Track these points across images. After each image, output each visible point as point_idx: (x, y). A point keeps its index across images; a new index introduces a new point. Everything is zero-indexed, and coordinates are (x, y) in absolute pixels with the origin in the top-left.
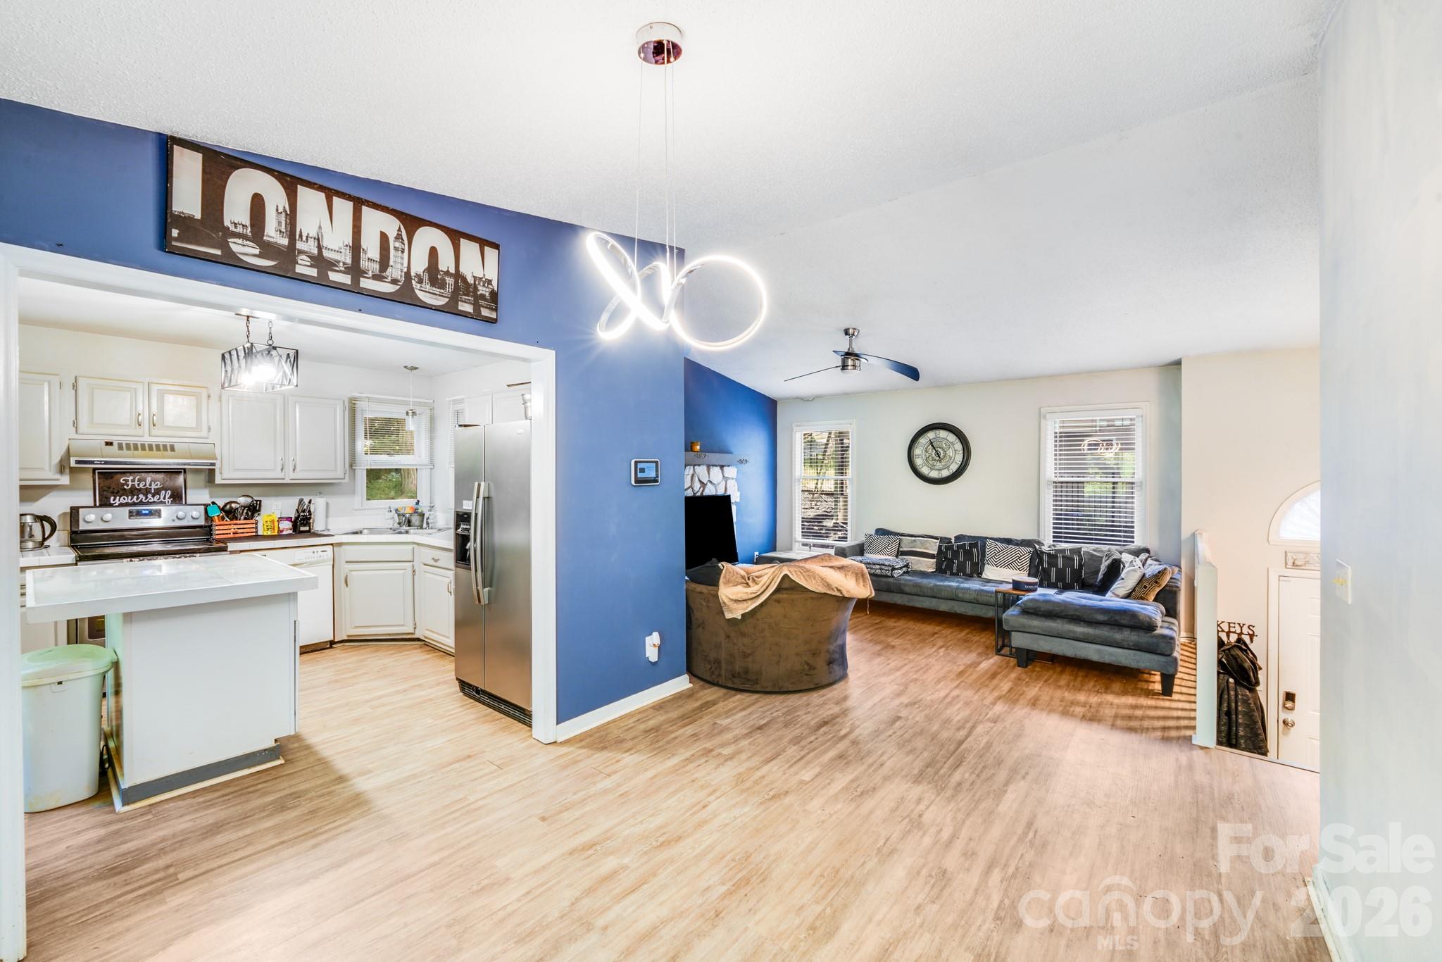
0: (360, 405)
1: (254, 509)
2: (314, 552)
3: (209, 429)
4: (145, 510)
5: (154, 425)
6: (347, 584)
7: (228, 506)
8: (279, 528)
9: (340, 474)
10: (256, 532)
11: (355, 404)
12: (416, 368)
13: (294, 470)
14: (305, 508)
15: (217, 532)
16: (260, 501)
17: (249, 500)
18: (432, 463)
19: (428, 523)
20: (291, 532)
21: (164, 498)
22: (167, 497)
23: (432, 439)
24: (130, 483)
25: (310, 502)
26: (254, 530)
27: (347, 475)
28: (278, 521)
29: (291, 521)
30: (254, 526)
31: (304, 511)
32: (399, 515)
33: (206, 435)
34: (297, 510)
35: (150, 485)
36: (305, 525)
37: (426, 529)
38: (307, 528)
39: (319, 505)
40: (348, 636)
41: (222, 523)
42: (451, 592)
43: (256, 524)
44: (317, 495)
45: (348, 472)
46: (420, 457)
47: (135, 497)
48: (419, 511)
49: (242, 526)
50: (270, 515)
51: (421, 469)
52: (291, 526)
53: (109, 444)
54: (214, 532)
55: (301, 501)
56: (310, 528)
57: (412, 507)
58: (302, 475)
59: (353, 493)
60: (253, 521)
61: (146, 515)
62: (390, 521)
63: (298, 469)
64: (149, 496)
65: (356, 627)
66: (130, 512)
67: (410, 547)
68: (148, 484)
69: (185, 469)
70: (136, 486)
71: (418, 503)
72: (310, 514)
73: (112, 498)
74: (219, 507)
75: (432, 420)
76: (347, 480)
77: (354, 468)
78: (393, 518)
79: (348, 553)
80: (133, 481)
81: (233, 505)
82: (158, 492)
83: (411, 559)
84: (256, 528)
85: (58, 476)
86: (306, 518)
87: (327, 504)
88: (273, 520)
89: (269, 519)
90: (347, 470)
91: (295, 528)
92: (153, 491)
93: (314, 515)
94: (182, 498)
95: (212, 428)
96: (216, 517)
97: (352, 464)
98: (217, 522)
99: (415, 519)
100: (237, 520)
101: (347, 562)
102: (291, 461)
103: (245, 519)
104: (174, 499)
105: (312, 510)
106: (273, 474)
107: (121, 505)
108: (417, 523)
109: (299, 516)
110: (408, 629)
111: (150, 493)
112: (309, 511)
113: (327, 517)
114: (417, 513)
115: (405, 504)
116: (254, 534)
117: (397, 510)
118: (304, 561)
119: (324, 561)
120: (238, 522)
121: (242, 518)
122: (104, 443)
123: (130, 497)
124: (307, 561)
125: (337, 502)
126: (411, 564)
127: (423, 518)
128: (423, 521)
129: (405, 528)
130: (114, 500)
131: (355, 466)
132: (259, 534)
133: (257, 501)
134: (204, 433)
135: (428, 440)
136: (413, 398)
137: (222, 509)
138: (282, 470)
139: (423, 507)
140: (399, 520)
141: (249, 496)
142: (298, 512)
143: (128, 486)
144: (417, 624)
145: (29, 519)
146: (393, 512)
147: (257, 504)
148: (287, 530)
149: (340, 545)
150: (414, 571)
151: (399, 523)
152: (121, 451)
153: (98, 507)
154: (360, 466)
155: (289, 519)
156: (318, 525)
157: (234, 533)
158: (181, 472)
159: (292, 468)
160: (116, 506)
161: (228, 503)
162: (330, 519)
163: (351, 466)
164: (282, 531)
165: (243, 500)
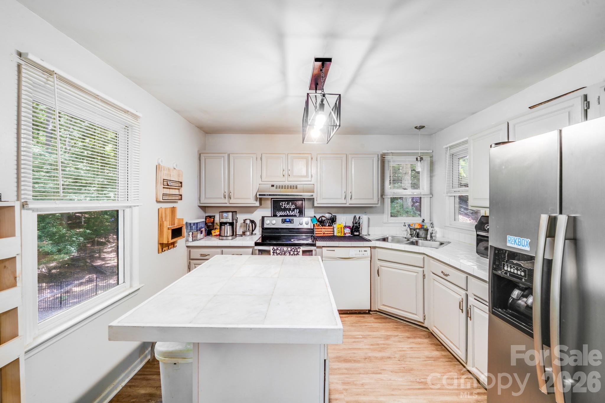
0: (388, 158)
1: (333, 220)
2: (360, 251)
3: (312, 176)
4: (287, 219)
5: (289, 176)
6: (379, 275)
7: (321, 219)
8: (344, 232)
9: (375, 201)
10: (333, 234)
11: (384, 157)
12: (424, 127)
13: (351, 199)
14: (357, 221)
15: (316, 232)
16: (336, 216)
17: (330, 215)
18: (431, 194)
19: (431, 237)
20: (350, 235)
21: (296, 213)
22: (297, 212)
23: (431, 176)
24: (284, 205)
25: (359, 218)
26: (332, 232)
27: (380, 202)
28: (344, 228)
29: (350, 228)
30: (332, 230)
31: (356, 223)
32: (411, 229)
33: (310, 180)
34: (353, 222)
35: (291, 206)
36: (357, 232)
37: (430, 240)
38: (358, 234)
39: (364, 219)
40: (379, 309)
41: (318, 227)
42: (462, 310)
43: (333, 229)
44: (363, 213)
45: (380, 200)
46: (423, 189)
47: (285, 212)
48: (425, 227)
49: (327, 230)
50: (340, 224)
51: (424, 197)
52: (350, 232)
53: (273, 186)
54: (314, 232)
55: (355, 217)
56: (359, 234)
57: (420, 224)
58: (355, 202)
59: (383, 212)
60: (332, 227)
61: (288, 222)
62: (404, 232)
63: (353, 198)
64: (291, 212)
65: (383, 305)
66: (282, 220)
67: (422, 256)
68: (290, 206)
69: (304, 198)
70: (286, 206)
71: (423, 221)
72: (359, 226)
73: (277, 212)
74: (316, 219)
75: (432, 164)
76: (379, 205)
77: (383, 197)
78: (407, 230)
79: (380, 254)
80: (285, 204)
81: (323, 218)
82: (294, 210)
83: (422, 266)
84: (333, 231)
85: (255, 202)
86: (357, 227)
87: (369, 219)
88: (341, 227)
89: (340, 226)
90: (380, 199)
91: (352, 232)
92: (292, 210)
93: (362, 226)
94: (303, 213)
95: (313, 175)
96: (315, 224)
97: (383, 194)
98: (316, 227)
99: (422, 233)
100: (325, 226)
101: (379, 260)
102: (349, 193)
103: (329, 226)
104: (300, 214)
105: (361, 223)
106: (340, 201)
107: (281, 216)
108: (423, 236)
109: (354, 226)
110: (419, 318)
111: (291, 210)
112: (359, 223)
113: (369, 226)
114: (423, 228)
115: (416, 221)
116: (332, 235)
117: (409, 225)
118: (354, 256)
119: (365, 258)
120: (325, 227)
121: (327, 225)
122: (271, 186)
123: (283, 212)
124: (356, 256)
125: (374, 218)
126: (422, 269)
127: (427, 233)
128: (427, 234)
129: (415, 239)
130: (278, 213)
131: (384, 196)
132: (335, 235)
133: (334, 216)
134: (310, 179)
135: (429, 178)
136: (420, 150)
137: (318, 221)
138: (345, 198)
139: (427, 225)
140: (411, 232)
141: (330, 213)
142: (353, 224)
143: (283, 207)
144: (426, 317)
145: (248, 222)
146: (407, 226)
147: (334, 217)
148: (348, 233)
149: (375, 247)
150: (424, 275)
151: (411, 235)
152: (276, 189)
153: (272, 217)
154: (387, 196)
155: (349, 227)
156: (364, 232)
157: (323, 234)
158: (303, 200)
159: (350, 198)
160: (278, 217)
161: (320, 217)
162: (370, 228)
163: (382, 196)
164: (346, 234)
165: (328, 216)
